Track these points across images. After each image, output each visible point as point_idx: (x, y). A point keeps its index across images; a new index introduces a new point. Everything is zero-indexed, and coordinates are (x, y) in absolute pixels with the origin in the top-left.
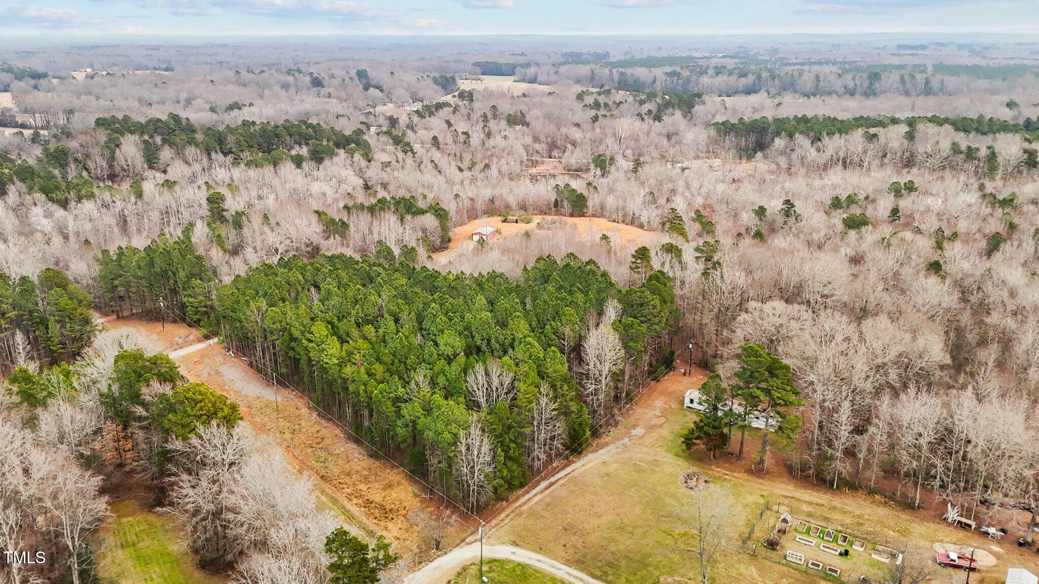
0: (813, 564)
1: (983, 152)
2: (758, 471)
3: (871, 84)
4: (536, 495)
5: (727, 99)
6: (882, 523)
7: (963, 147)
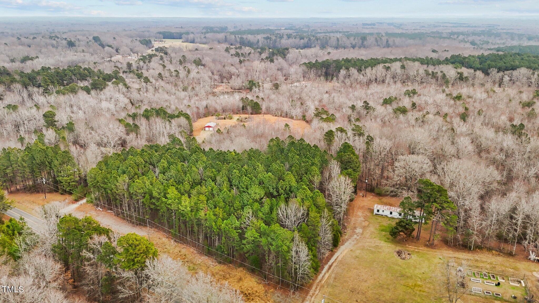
0: (486, 292)
1: (440, 74)
2: (430, 245)
3: (363, 42)
4: (325, 274)
5: (301, 50)
6: (503, 265)
7: (430, 72)
